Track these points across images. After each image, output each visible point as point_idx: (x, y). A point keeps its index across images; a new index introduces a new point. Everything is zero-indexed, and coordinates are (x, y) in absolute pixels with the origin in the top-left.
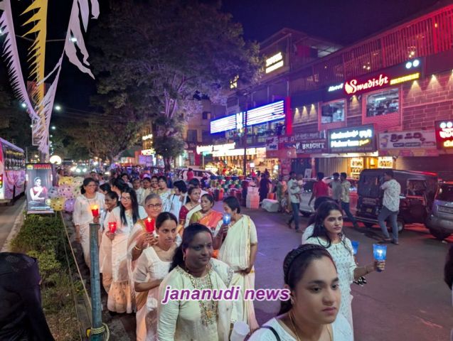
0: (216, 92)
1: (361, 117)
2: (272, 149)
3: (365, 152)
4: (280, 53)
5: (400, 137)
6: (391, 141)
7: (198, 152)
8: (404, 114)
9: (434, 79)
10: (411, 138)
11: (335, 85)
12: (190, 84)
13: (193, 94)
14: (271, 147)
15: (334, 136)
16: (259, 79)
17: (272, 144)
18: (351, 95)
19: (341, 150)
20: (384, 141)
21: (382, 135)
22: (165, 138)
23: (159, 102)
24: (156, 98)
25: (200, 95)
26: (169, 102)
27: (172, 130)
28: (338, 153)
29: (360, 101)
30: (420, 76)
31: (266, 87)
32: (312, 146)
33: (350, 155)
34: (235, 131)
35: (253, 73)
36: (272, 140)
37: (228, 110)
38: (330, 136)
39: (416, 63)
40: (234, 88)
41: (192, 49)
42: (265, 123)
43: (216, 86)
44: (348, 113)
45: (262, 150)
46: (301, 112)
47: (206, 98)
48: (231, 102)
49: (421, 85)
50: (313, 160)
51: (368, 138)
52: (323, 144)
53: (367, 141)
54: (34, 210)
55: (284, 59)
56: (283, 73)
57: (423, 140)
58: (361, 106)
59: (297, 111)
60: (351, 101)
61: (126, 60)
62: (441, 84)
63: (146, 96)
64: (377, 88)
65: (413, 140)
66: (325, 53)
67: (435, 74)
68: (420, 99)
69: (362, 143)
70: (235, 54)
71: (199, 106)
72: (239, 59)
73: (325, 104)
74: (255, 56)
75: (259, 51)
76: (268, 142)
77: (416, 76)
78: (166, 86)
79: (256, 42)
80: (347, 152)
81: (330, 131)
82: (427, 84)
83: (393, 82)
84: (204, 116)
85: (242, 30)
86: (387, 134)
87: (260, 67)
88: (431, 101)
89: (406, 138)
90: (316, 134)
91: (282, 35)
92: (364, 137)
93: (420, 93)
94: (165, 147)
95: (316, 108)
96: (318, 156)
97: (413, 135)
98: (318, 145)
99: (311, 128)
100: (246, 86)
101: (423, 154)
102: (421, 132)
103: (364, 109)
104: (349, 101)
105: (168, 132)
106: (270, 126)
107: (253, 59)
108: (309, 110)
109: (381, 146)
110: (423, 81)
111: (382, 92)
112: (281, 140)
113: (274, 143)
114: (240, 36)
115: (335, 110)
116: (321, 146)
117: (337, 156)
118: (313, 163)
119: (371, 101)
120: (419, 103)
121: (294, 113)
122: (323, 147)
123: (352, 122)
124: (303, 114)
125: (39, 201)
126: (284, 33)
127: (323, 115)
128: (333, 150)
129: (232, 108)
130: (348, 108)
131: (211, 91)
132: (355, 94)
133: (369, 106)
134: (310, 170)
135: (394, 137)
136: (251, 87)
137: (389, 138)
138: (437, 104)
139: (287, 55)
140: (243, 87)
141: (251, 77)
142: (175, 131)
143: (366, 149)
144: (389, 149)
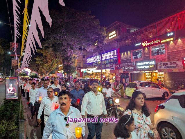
0: (89, 47)
1: (149, 56)
2: (112, 70)
3: (152, 70)
4: (115, 31)
5: (167, 64)
6: (163, 66)
7: (82, 71)
8: (167, 55)
9: (179, 40)
10: (172, 64)
11: (138, 44)
12: (78, 44)
13: (79, 48)
14: (112, 69)
15: (139, 64)
16: (106, 41)
17: (112, 68)
18: (145, 47)
19: (142, 70)
20: (160, 66)
21: (159, 63)
22: (68, 66)
23: (65, 51)
24: (64, 49)
25: (82, 48)
26: (70, 51)
27: (71, 62)
28: (141, 71)
29: (149, 50)
30: (174, 39)
31: (109, 45)
32: (129, 68)
33: (146, 72)
34: (96, 63)
35: (104, 39)
36: (113, 66)
37: (94, 54)
38: (137, 64)
39: (172, 34)
40: (96, 45)
41: (79, 29)
42: (109, 59)
43: (89, 45)
44: (144, 54)
45: (108, 70)
46: (124, 54)
47: (85, 49)
48: (95, 51)
49: (174, 42)
50: (130, 74)
51: (153, 65)
52: (134, 67)
53: (153, 66)
54: (9, 98)
55: (116, 33)
56: (116, 39)
57: (177, 65)
58: (149, 51)
59: (122, 54)
60: (145, 49)
61: (52, 34)
62: (183, 42)
63: (60, 49)
64: (155, 44)
65: (173, 65)
66: (133, 31)
67: (180, 38)
68: (174, 48)
69: (151, 66)
70: (96, 31)
71: (82, 53)
72: (98, 33)
73: (134, 51)
74: (105, 32)
75: (106, 30)
76: (111, 67)
77: (172, 39)
78: (68, 44)
79: (105, 27)
80: (144, 71)
81: (137, 62)
82: (177, 42)
83: (162, 41)
84: (84, 56)
85: (99, 22)
86: (161, 63)
87: (107, 37)
88: (179, 49)
89: (169, 64)
90: (131, 63)
91: (115, 24)
92: (151, 64)
93: (174, 46)
94: (68, 69)
95: (130, 53)
96: (132, 72)
97: (172, 63)
98: (132, 68)
99: (128, 61)
100: (101, 44)
101: (177, 71)
102: (176, 62)
103: (151, 52)
104: (144, 50)
105: (69, 63)
106: (111, 60)
107: (104, 33)
108: (127, 54)
109: (159, 68)
110: (175, 41)
111: (158, 45)
112: (116, 66)
113: (113, 67)
114: (98, 24)
115: (138, 53)
116: (133, 68)
117: (140, 72)
118: (130, 76)
119: (153, 49)
120: (174, 50)
121: (121, 55)
122: (134, 68)
123: (145, 58)
124: (125, 55)
125: (11, 94)
126: (116, 23)
127: (133, 55)
128: (138, 70)
129: (95, 53)
130: (144, 52)
131: (87, 47)
132: (146, 47)
133: (152, 52)
134: (129, 78)
135: (164, 64)
136: (103, 45)
137: (162, 65)
138: (181, 50)
139: (118, 32)
140: (100, 45)
141: (103, 41)
142: (72, 63)
143: (152, 69)
144: (162, 69)
